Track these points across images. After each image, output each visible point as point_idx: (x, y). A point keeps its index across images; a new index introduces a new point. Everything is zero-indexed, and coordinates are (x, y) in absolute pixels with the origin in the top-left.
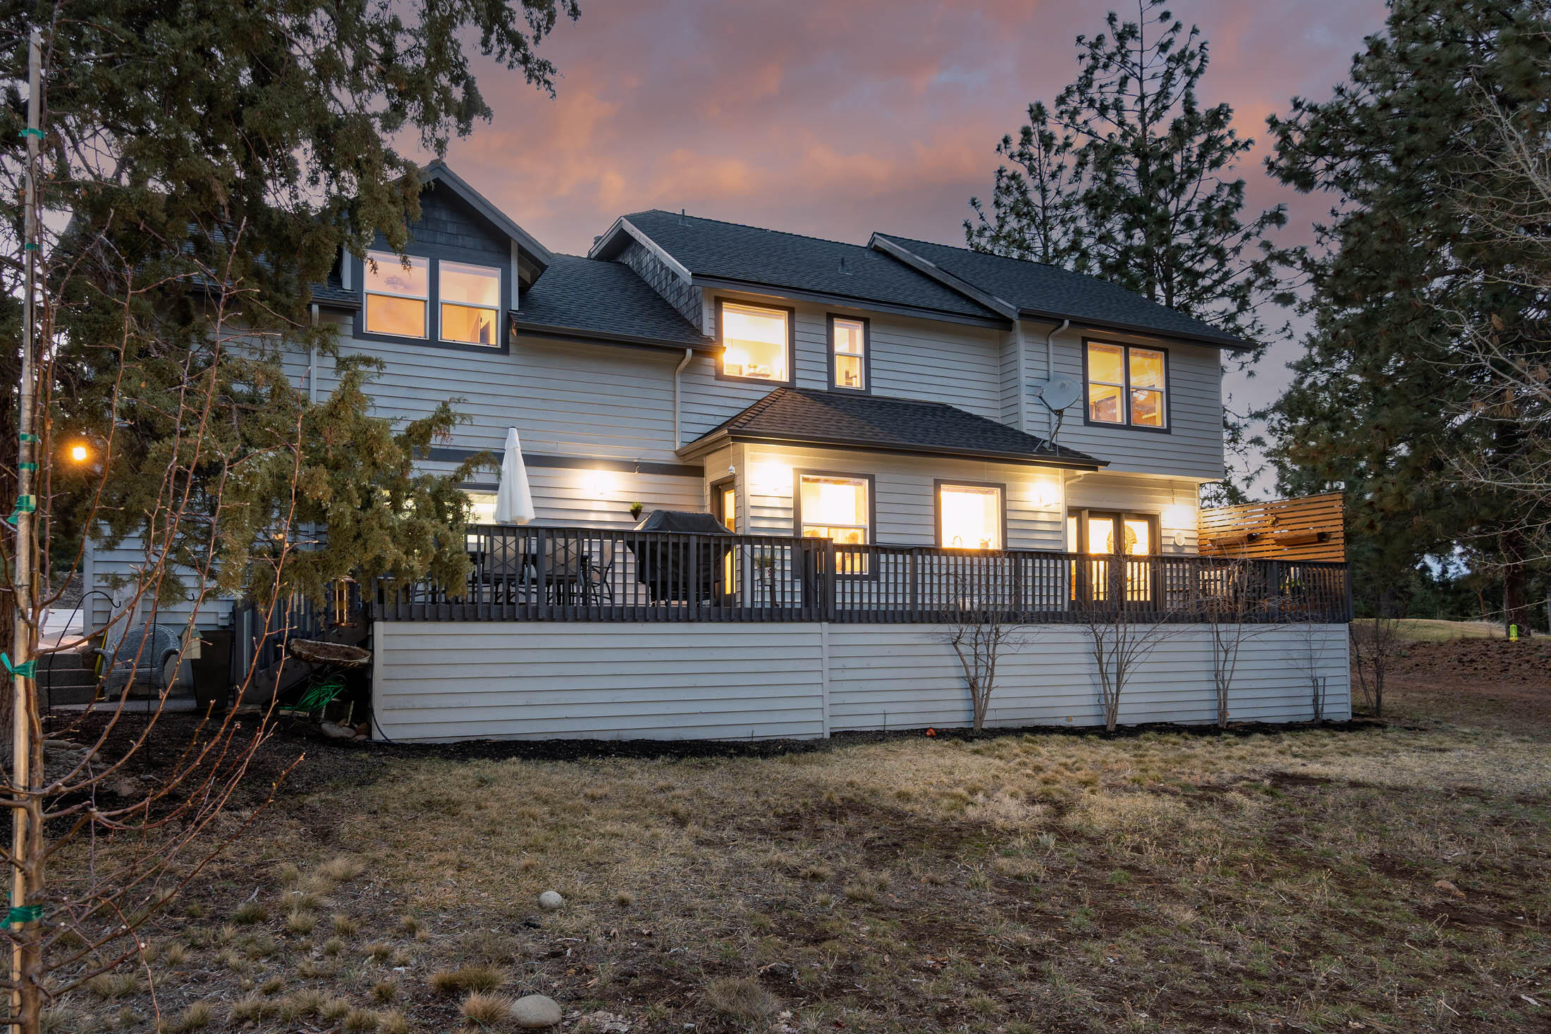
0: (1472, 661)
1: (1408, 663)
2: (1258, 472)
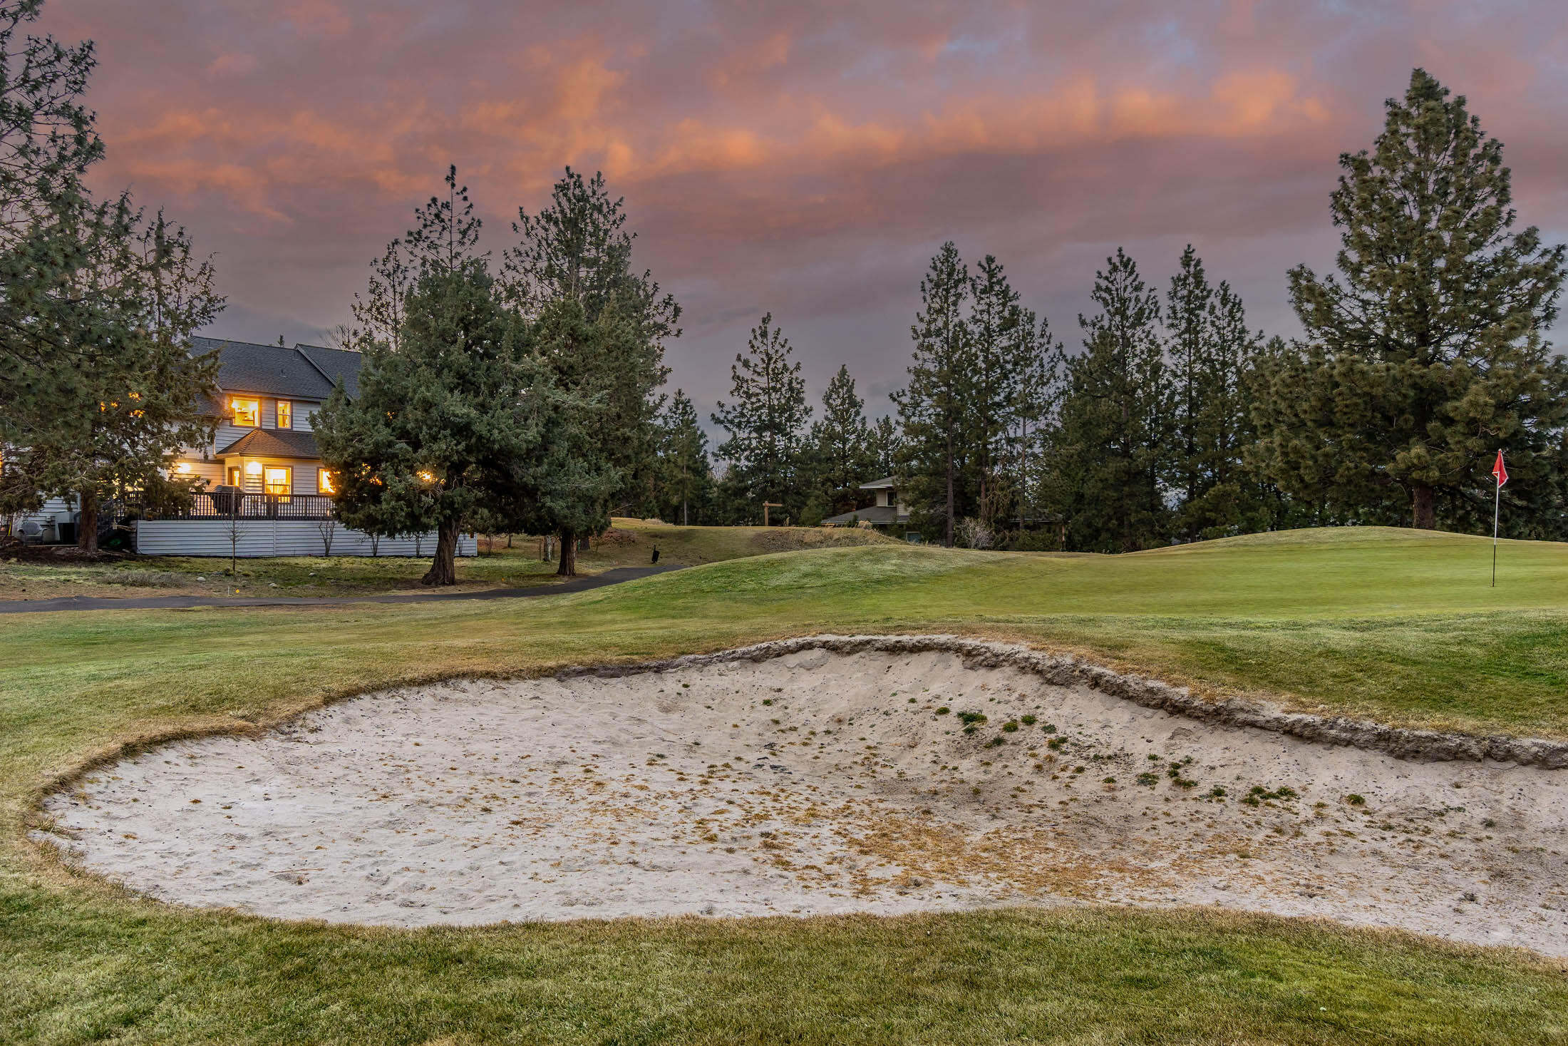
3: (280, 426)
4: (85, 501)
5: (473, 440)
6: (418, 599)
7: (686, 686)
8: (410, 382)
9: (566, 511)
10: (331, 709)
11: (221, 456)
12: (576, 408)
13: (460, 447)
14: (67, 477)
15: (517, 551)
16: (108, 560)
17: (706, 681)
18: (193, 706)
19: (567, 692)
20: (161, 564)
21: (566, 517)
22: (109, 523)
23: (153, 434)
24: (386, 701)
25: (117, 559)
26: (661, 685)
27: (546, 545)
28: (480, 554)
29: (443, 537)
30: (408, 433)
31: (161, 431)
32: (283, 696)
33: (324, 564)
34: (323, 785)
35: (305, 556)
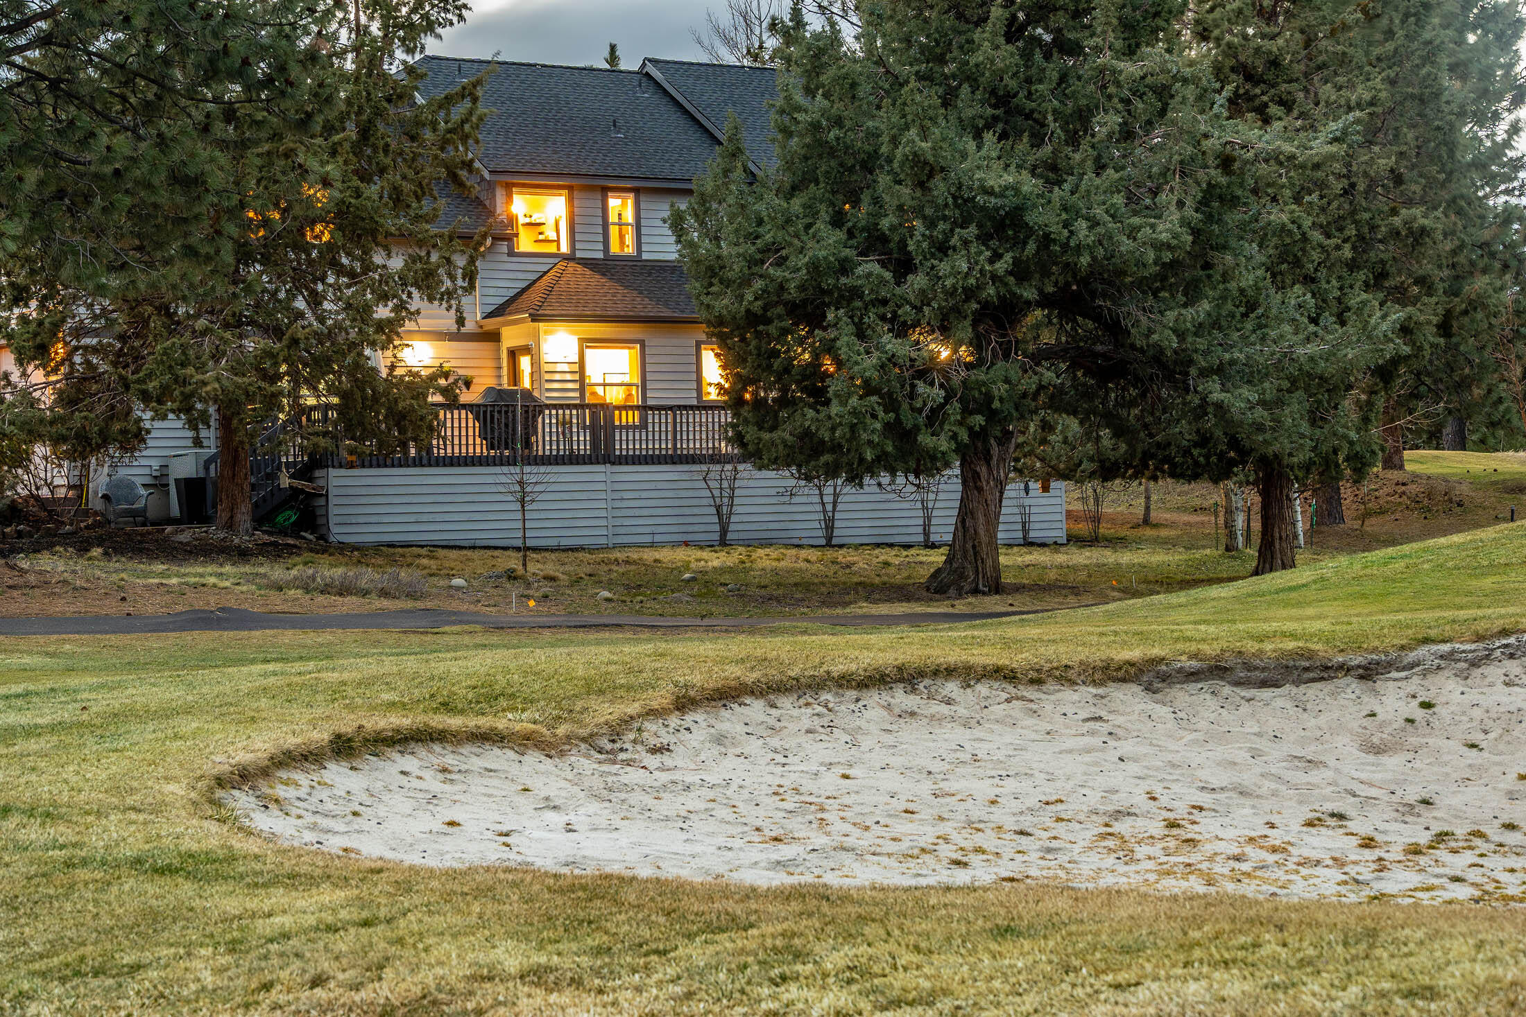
3: (615, 249)
4: (226, 425)
5: (1031, 247)
6: (915, 620)
7: (1426, 705)
8: (884, 121)
9: (1260, 413)
10: (689, 718)
11: (491, 324)
12: (1275, 158)
13: (1001, 266)
14: (190, 370)
15: (1164, 533)
16: (275, 552)
17: (1473, 696)
18: (444, 704)
19: (1162, 711)
20: (380, 561)
21: (1260, 428)
22: (272, 476)
23: (352, 275)
24: (796, 712)
25: (292, 550)
26: (1370, 703)
27: (1229, 512)
28: (1075, 540)
29: (971, 481)
30: (884, 239)
31: (368, 267)
32: (601, 692)
33: (715, 560)
34: (667, 819)
35: (675, 545)
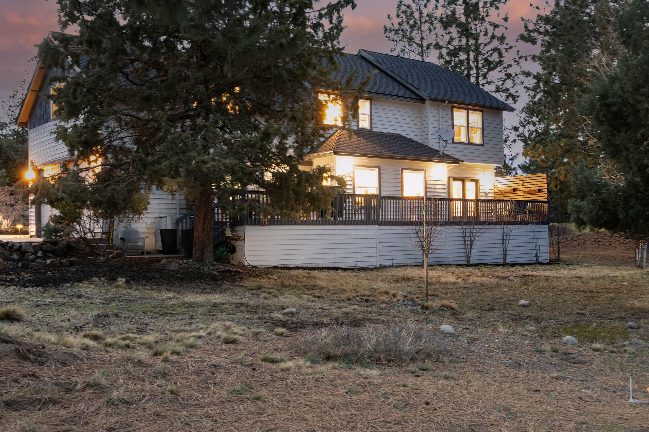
0: (599, 241)
1: (576, 243)
2: (515, 156)
3: (361, 125)
11: (309, 157)
